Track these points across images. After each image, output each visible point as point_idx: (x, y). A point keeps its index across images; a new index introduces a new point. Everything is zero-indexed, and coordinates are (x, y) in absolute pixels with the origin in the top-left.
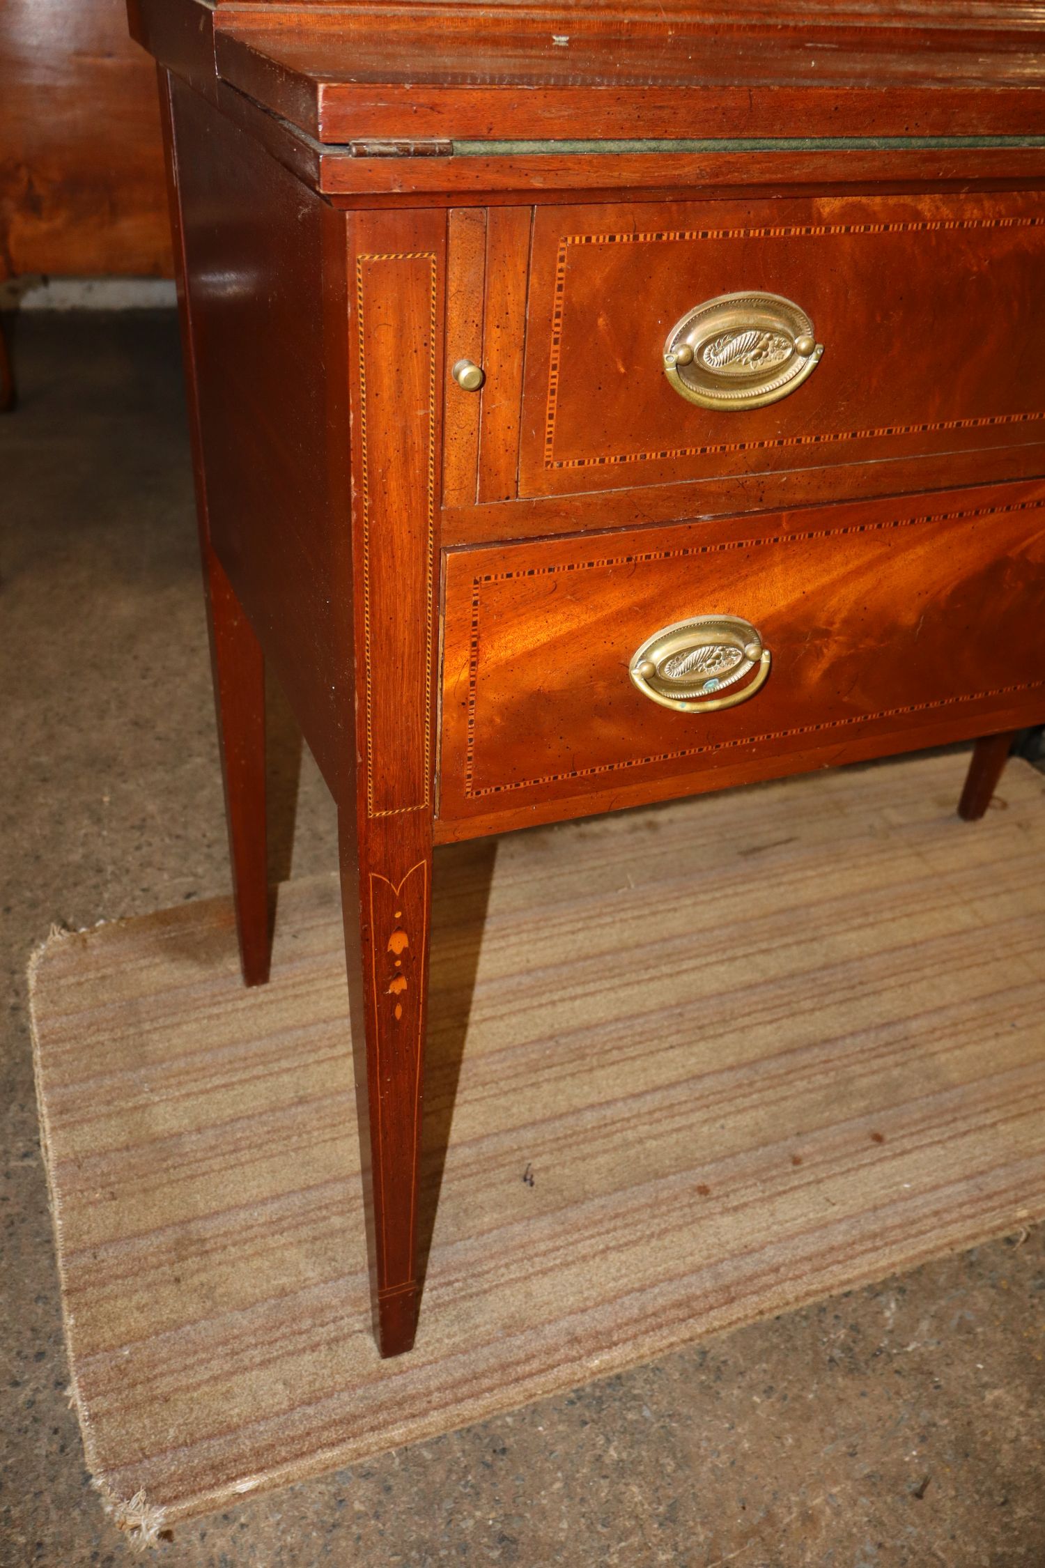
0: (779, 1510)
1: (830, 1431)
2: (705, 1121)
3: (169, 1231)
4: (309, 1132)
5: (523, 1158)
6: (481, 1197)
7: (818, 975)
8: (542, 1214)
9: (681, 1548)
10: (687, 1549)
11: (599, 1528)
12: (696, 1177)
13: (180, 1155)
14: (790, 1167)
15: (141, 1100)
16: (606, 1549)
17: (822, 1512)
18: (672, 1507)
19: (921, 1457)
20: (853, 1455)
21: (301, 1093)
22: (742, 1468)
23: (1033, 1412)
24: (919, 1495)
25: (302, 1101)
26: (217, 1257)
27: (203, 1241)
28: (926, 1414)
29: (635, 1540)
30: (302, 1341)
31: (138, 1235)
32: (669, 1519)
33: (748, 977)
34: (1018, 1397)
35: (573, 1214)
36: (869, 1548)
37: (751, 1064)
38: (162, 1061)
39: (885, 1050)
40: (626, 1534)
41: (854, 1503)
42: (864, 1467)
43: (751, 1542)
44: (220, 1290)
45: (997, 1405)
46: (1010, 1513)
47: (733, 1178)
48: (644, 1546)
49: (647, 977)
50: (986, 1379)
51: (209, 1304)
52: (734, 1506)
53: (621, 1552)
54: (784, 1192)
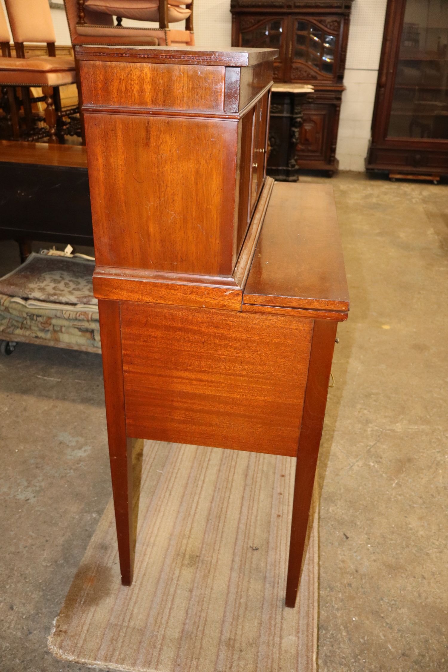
0: (339, 566)
1: (325, 544)
2: (258, 504)
3: (221, 647)
4: (205, 594)
5: (247, 547)
6: (254, 562)
7: (225, 455)
8: (267, 552)
9: (339, 590)
10: (340, 589)
11: (327, 605)
12: (274, 516)
13: (192, 633)
14: (282, 496)
15: (160, 637)
16: (333, 607)
17: (343, 558)
18: (329, 587)
19: (339, 532)
20: (332, 544)
21: (188, 590)
22: (326, 567)
23: (338, 506)
24: (347, 538)
25: (191, 591)
26: (238, 637)
27: (230, 639)
28: (329, 525)
29: (334, 599)
30: (278, 625)
31: (218, 656)
32: (332, 589)
33: (216, 468)
34: (333, 506)
35: (271, 545)
36: (355, 554)
37: (245, 485)
38: (146, 625)
39: (257, 459)
40: (331, 600)
41: (343, 551)
42: (336, 544)
43: (344, 576)
44: (251, 640)
45: (333, 511)
46: (358, 525)
47: (279, 508)
48: (336, 598)
49: (200, 489)
50: (326, 509)
51: (254, 645)
52: (334, 574)
53: (335, 604)
54: (288, 501)
